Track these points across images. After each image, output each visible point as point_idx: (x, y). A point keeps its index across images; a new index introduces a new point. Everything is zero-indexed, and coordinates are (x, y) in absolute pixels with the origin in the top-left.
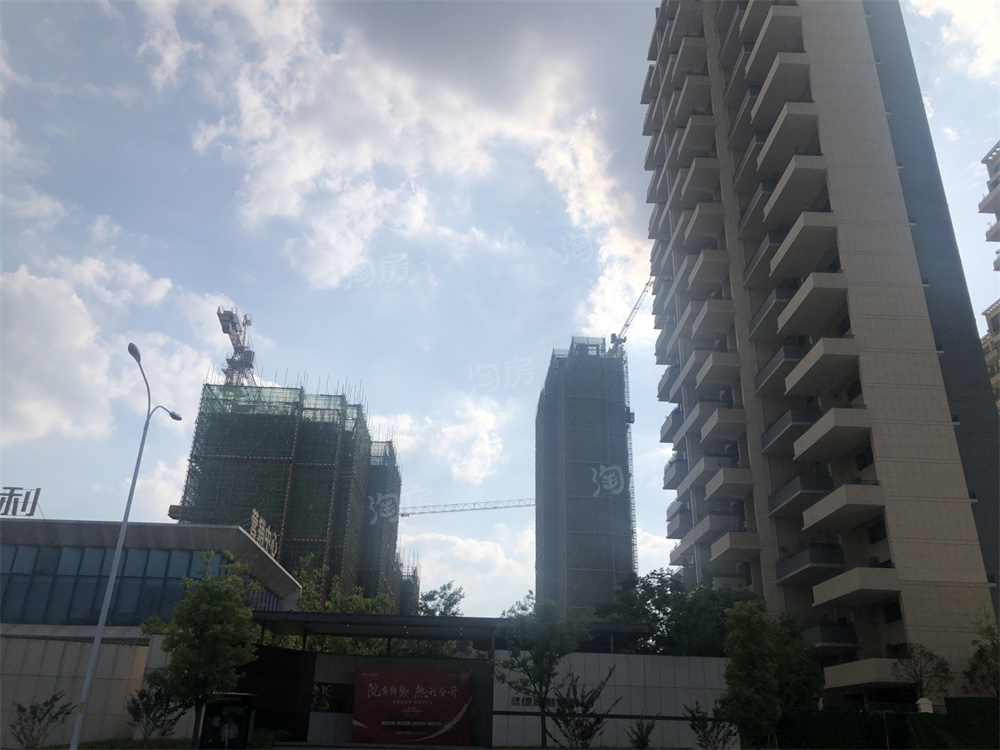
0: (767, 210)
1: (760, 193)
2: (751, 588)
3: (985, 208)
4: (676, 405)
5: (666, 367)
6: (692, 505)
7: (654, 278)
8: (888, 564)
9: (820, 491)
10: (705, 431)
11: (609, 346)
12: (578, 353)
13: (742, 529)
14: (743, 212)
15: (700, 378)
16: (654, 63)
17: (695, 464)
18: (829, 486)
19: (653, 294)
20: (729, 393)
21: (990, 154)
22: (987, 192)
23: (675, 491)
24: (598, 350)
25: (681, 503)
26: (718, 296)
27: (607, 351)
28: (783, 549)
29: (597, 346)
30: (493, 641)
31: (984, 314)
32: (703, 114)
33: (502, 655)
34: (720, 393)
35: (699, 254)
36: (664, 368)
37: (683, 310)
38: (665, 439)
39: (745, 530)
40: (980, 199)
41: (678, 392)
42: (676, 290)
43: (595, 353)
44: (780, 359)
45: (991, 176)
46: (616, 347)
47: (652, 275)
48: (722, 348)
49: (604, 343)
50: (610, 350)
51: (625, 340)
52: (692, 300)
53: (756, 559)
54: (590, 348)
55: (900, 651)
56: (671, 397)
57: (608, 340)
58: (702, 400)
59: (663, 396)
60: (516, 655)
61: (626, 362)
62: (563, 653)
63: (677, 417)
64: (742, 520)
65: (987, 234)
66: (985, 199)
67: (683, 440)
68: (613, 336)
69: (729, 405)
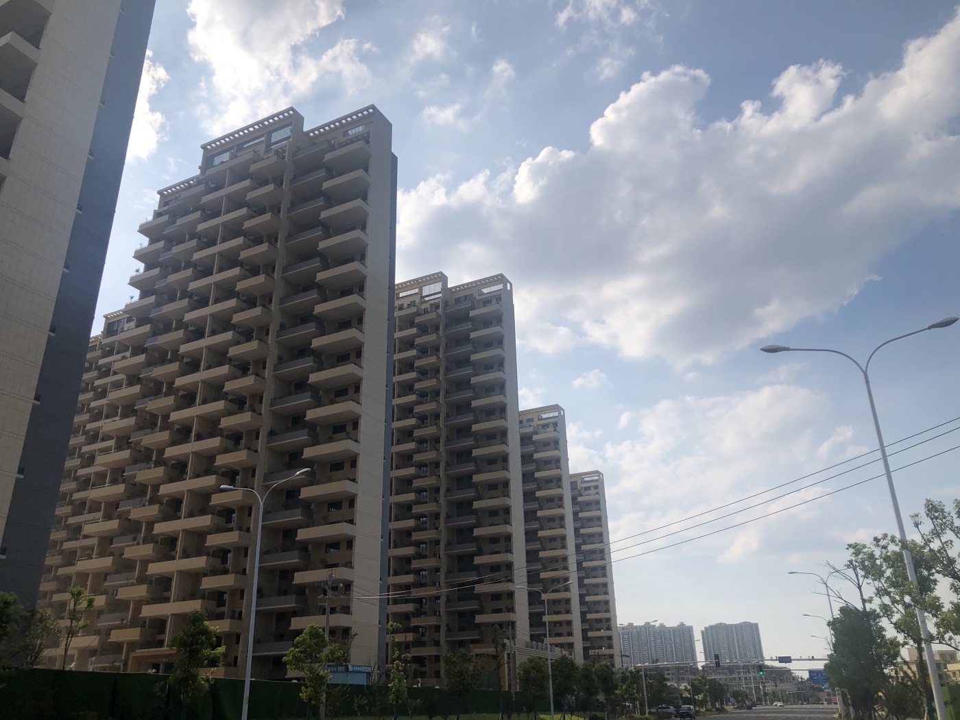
3: (144, 230)
21: (166, 190)
22: (150, 218)
31: (105, 317)
40: (143, 221)
45: (159, 207)
65: (136, 252)
66: (147, 223)
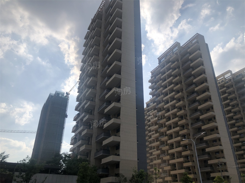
0: (108, 71)
1: (107, 67)
2: (88, 159)
3: (150, 82)
4: (79, 112)
5: (78, 102)
6: (77, 137)
7: (79, 81)
8: (119, 155)
9: (107, 137)
10: (84, 119)
11: (65, 95)
12: (57, 95)
13: (88, 144)
14: (102, 70)
15: (86, 106)
16: (89, 31)
17: (80, 127)
18: (109, 136)
19: (78, 84)
20: (92, 111)
21: (152, 71)
22: (150, 78)
23: (74, 133)
24: (62, 95)
25: (75, 136)
26: (94, 88)
27: (64, 96)
28: (97, 150)
29: (62, 94)
30: (15, 169)
31: (146, 103)
32: (98, 46)
33: (17, 174)
34: (89, 111)
35: (91, 77)
36: (78, 103)
37: (85, 90)
38: (74, 120)
39: (89, 145)
41: (80, 109)
42: (84, 85)
43: (61, 96)
44: (105, 105)
45: (152, 76)
46: (67, 95)
47: (79, 80)
48: (92, 100)
49: (64, 94)
50: (65, 96)
51: (69, 94)
52: (88, 88)
53: (90, 151)
54: (60, 94)
55: (117, 175)
56: (78, 110)
57: (65, 93)
58: (85, 112)
59: (76, 109)
60: (20, 174)
61: (68, 99)
62: (35, 173)
63: (78, 115)
64: (89, 142)
65: (149, 87)
66: (150, 80)
67: (79, 121)
68: (67, 92)
69: (91, 114)
